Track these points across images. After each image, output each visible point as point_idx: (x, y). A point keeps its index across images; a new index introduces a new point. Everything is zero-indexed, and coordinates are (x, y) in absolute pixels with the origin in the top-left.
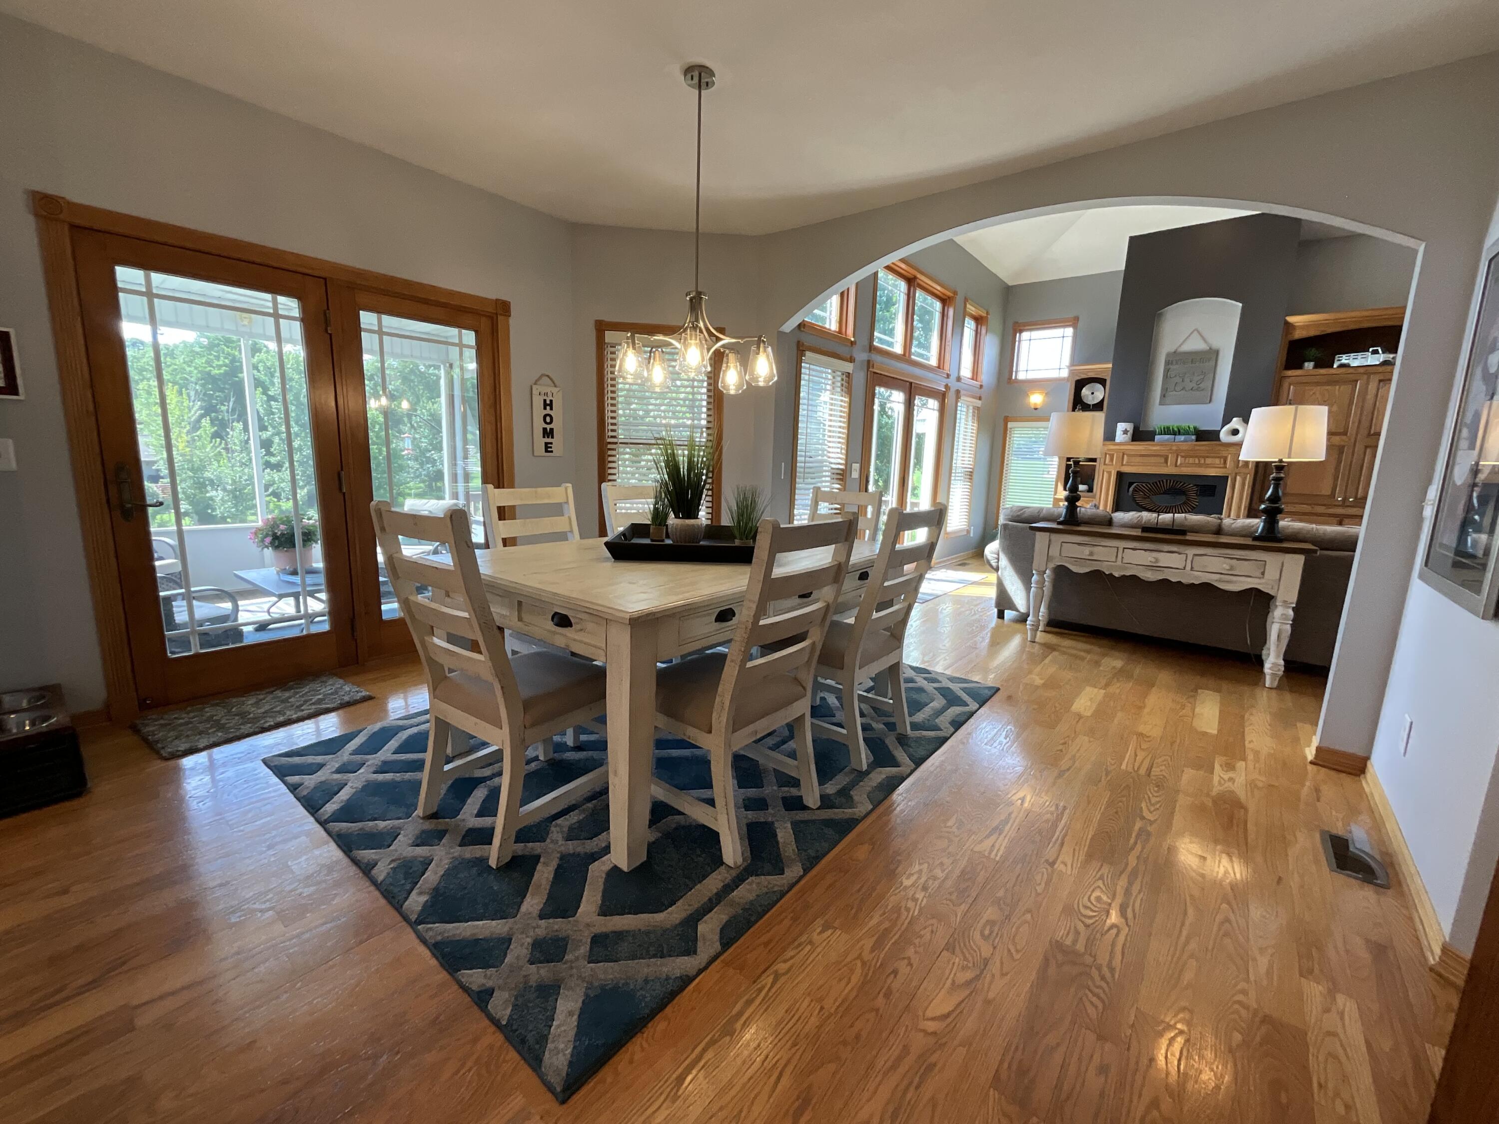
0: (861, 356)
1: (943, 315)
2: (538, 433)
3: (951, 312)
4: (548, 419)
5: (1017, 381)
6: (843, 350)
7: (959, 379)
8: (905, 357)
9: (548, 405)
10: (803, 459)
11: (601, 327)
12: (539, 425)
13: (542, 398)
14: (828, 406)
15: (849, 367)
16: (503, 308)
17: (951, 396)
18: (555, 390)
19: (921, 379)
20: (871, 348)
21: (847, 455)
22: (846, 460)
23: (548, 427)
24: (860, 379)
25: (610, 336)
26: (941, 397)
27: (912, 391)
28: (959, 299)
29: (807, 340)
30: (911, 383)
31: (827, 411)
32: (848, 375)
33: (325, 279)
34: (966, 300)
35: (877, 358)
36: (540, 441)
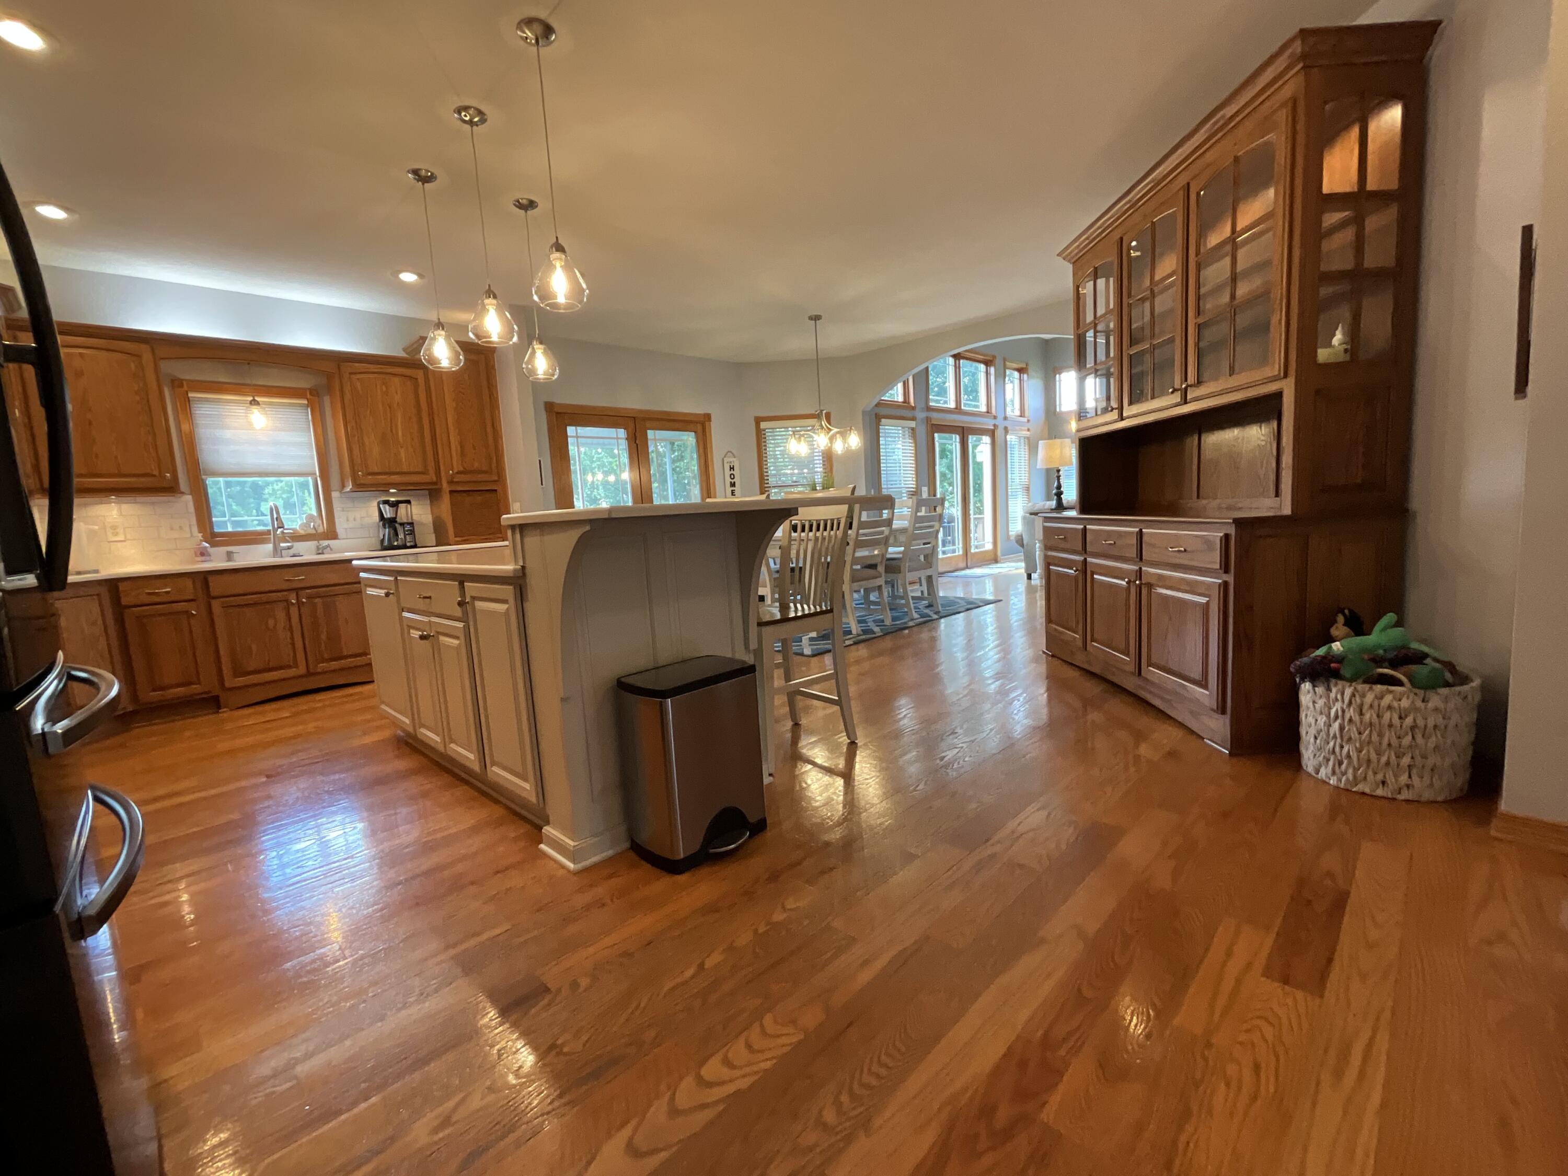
0: (921, 415)
1: (987, 373)
2: (728, 484)
3: (992, 370)
4: (732, 476)
5: (1061, 413)
6: (908, 414)
7: (1005, 418)
8: (958, 410)
9: (732, 468)
10: (885, 486)
11: (758, 420)
12: (728, 480)
13: (729, 465)
14: (901, 450)
15: (913, 424)
16: (708, 417)
17: (999, 433)
18: (734, 459)
19: (971, 423)
20: (929, 409)
21: (917, 481)
22: (917, 484)
23: (733, 481)
24: (922, 431)
25: (763, 425)
26: (992, 433)
27: (964, 433)
28: (999, 361)
29: (883, 411)
30: (963, 427)
31: (900, 453)
32: (913, 429)
33: (634, 418)
34: (1005, 360)
35: (935, 415)
36: (729, 489)
